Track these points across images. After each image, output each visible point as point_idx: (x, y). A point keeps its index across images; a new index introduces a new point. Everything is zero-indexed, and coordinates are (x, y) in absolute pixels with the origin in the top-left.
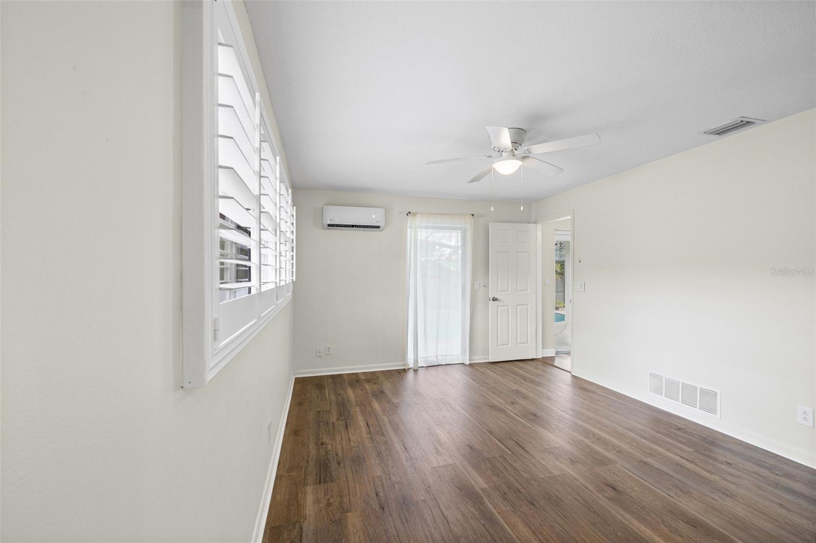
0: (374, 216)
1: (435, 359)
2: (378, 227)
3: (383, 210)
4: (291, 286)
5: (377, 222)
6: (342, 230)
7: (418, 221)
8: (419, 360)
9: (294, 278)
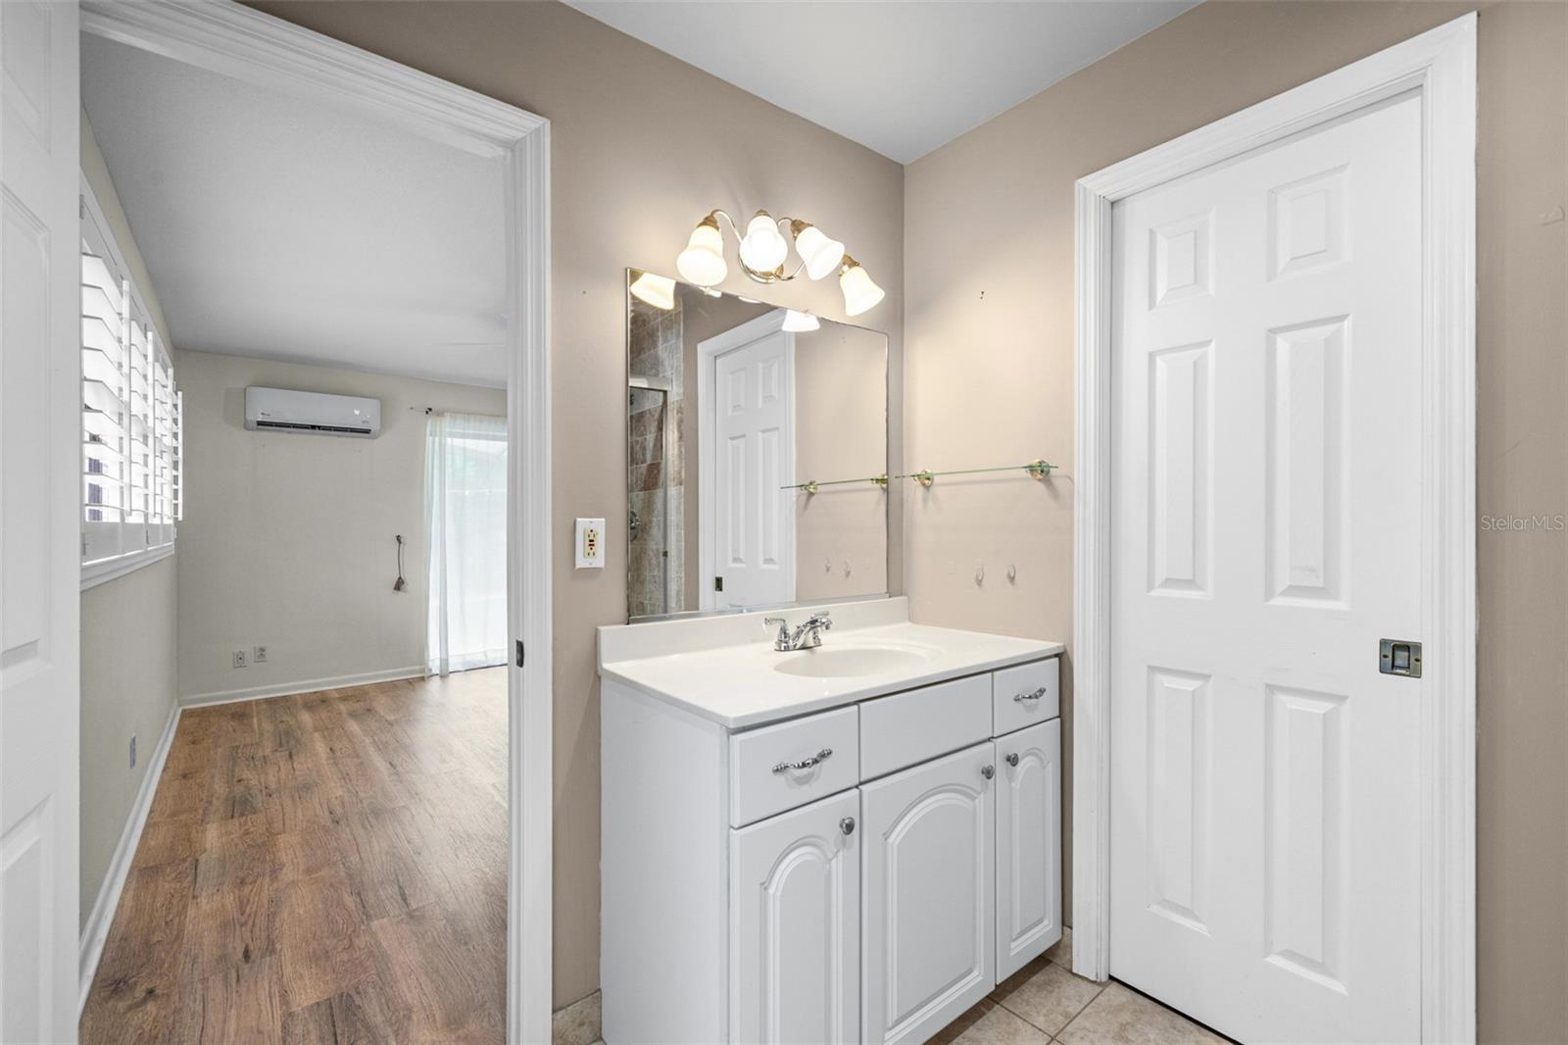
0: (357, 412)
1: (483, 658)
2: (367, 432)
3: (376, 403)
4: (174, 530)
5: (364, 422)
6: (289, 433)
7: (446, 424)
8: (450, 661)
9: (180, 516)
